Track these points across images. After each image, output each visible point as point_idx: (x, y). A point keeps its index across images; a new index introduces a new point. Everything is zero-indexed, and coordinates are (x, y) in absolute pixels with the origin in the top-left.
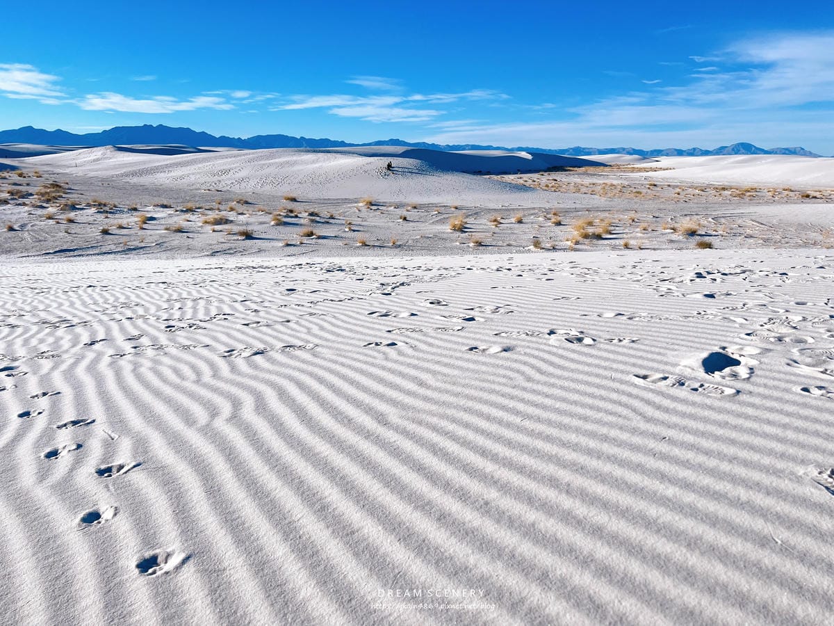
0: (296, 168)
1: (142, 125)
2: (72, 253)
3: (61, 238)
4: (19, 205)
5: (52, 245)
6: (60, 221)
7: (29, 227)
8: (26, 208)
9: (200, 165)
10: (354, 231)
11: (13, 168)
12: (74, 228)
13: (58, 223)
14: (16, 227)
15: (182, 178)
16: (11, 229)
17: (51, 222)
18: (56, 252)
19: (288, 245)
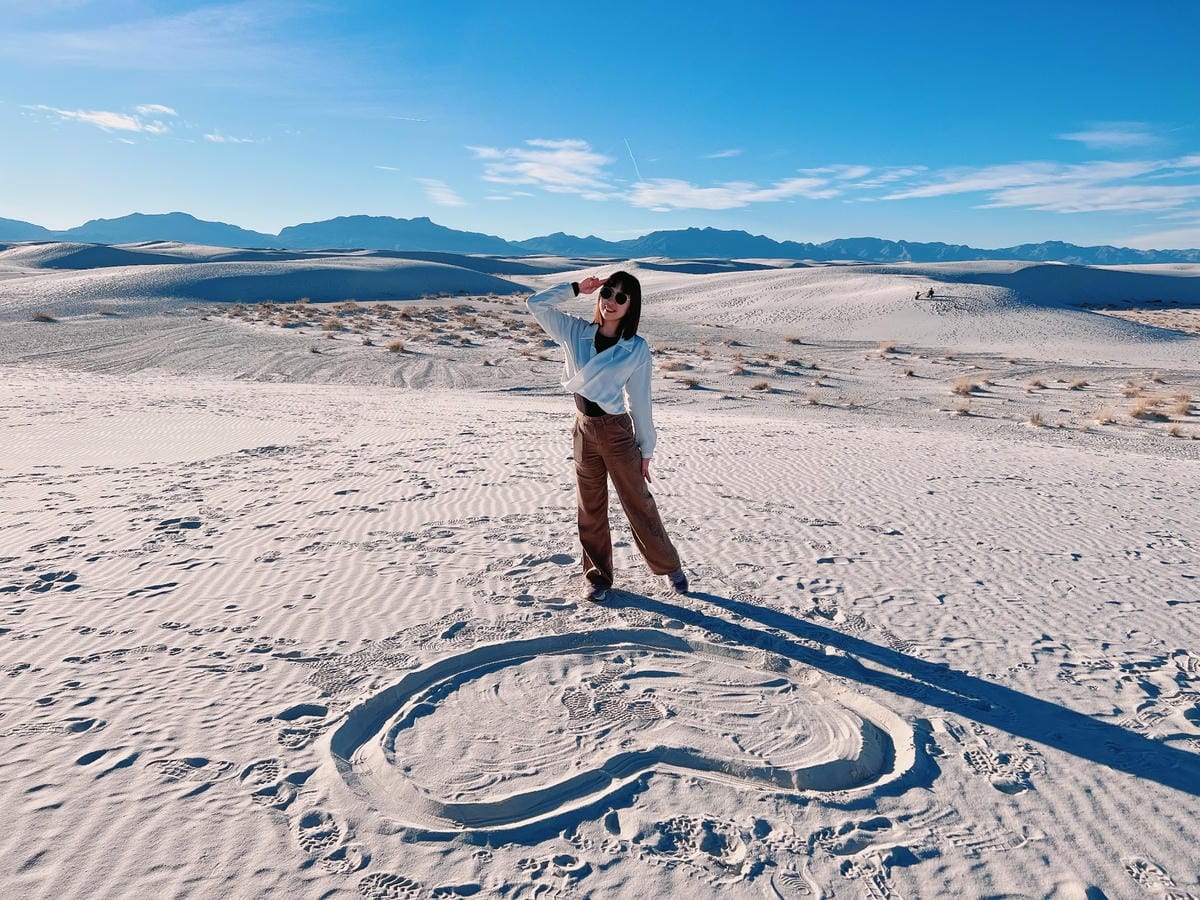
0: (830, 296)
1: (686, 228)
2: (525, 392)
3: (524, 378)
4: (506, 338)
5: (514, 382)
6: (532, 358)
7: (503, 363)
8: (510, 342)
9: (716, 291)
10: (822, 386)
11: (523, 289)
12: (543, 367)
13: (530, 360)
14: (492, 362)
15: (688, 307)
16: (487, 364)
17: (525, 358)
18: (511, 390)
19: (727, 398)
